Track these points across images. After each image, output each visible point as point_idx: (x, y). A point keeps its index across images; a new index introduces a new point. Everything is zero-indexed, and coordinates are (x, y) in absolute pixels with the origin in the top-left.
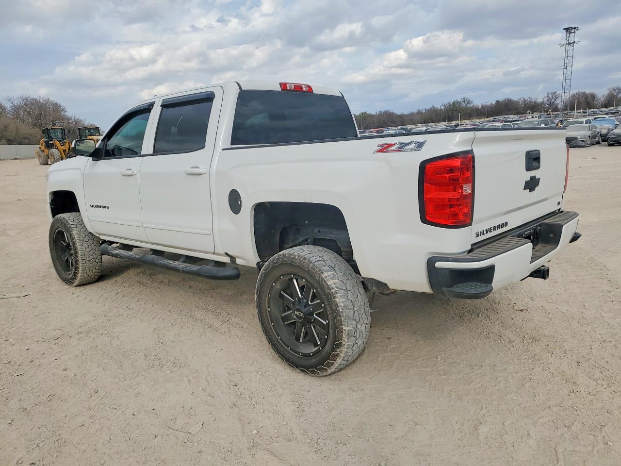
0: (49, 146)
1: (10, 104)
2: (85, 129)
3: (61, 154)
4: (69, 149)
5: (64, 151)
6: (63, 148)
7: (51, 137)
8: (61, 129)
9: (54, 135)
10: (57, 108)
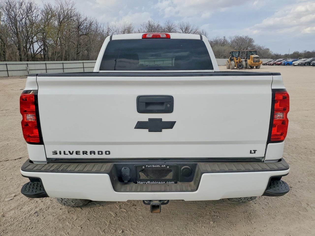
0: (231, 60)
1: (230, 40)
2: (250, 52)
3: (235, 64)
4: (239, 61)
5: (237, 62)
6: (237, 61)
7: (233, 56)
8: (238, 51)
9: (235, 54)
10: (251, 40)
